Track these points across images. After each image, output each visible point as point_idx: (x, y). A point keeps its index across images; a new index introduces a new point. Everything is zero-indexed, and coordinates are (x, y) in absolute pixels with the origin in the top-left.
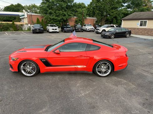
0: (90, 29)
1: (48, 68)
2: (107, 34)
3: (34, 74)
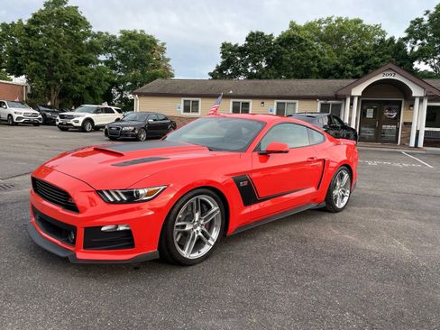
0: (27, 118)
1: (248, 210)
2: (127, 128)
3: (213, 243)
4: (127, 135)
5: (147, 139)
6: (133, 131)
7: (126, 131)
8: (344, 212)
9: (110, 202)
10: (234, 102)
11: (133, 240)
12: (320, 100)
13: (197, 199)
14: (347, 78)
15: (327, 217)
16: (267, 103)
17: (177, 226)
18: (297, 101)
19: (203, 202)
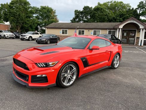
1: (85, 69)
2: (43, 40)
3: (74, 80)
4: (43, 42)
5: (50, 43)
6: (46, 41)
7: (43, 41)
8: (117, 69)
9: (40, 67)
10: (79, 31)
11: (47, 80)
12: (108, 29)
13: (69, 66)
14: (117, 22)
15: (112, 71)
16: (90, 31)
17: (62, 75)
18: (100, 30)
19: (70, 66)
